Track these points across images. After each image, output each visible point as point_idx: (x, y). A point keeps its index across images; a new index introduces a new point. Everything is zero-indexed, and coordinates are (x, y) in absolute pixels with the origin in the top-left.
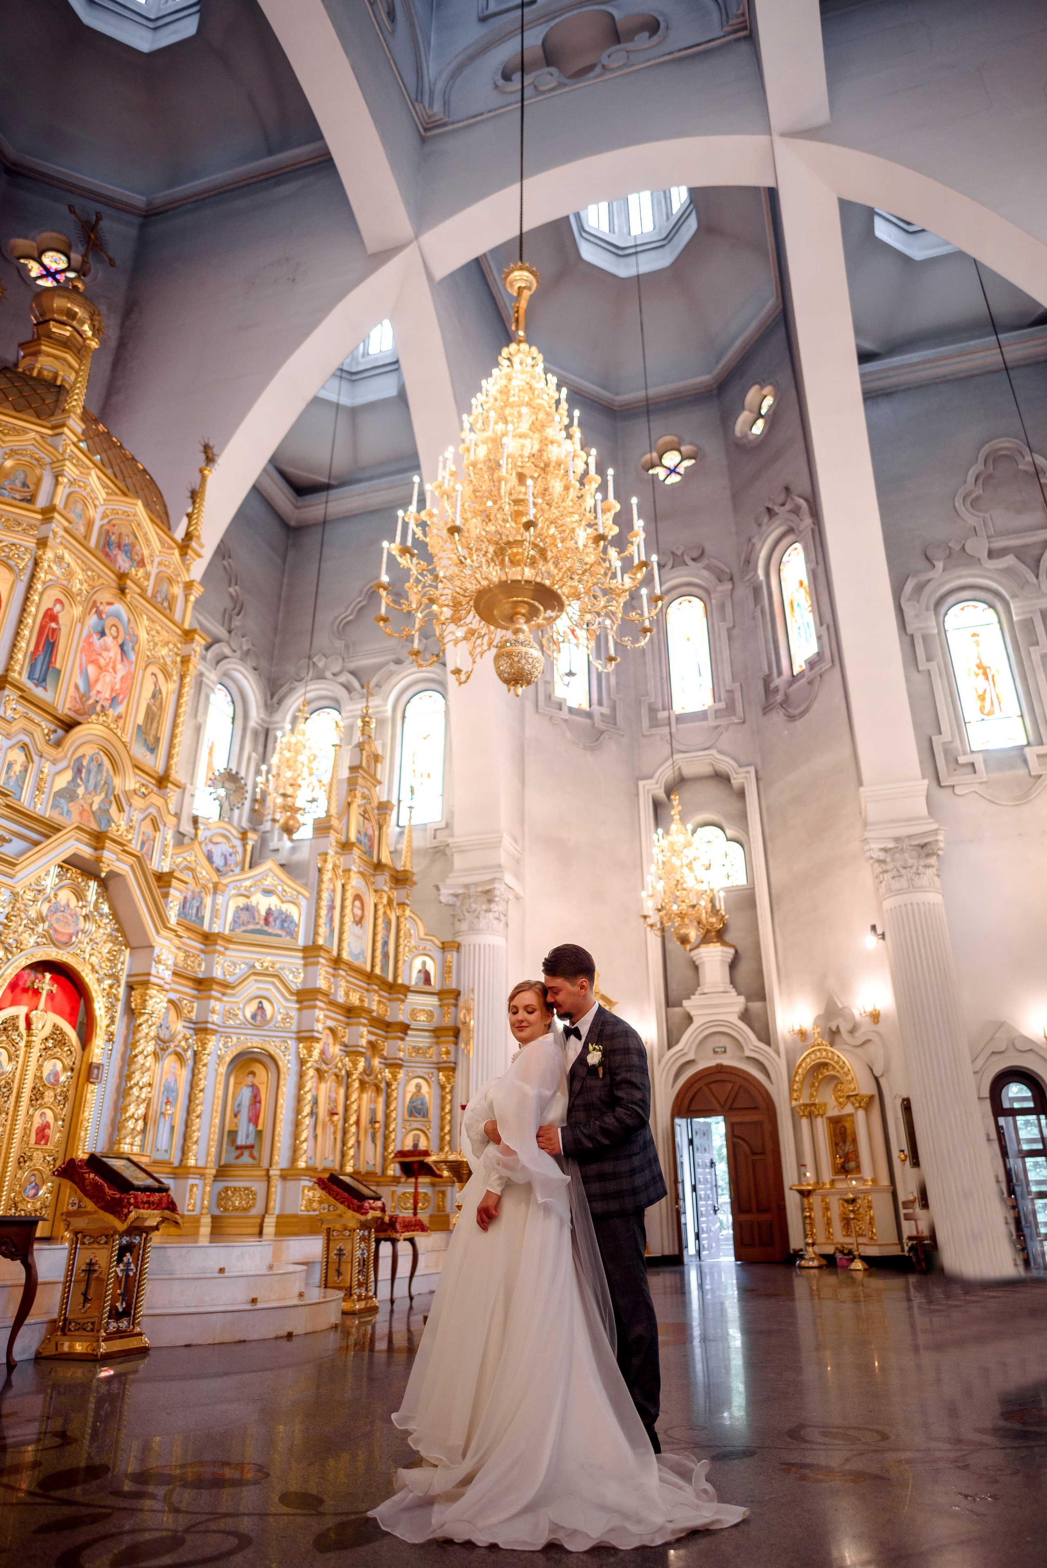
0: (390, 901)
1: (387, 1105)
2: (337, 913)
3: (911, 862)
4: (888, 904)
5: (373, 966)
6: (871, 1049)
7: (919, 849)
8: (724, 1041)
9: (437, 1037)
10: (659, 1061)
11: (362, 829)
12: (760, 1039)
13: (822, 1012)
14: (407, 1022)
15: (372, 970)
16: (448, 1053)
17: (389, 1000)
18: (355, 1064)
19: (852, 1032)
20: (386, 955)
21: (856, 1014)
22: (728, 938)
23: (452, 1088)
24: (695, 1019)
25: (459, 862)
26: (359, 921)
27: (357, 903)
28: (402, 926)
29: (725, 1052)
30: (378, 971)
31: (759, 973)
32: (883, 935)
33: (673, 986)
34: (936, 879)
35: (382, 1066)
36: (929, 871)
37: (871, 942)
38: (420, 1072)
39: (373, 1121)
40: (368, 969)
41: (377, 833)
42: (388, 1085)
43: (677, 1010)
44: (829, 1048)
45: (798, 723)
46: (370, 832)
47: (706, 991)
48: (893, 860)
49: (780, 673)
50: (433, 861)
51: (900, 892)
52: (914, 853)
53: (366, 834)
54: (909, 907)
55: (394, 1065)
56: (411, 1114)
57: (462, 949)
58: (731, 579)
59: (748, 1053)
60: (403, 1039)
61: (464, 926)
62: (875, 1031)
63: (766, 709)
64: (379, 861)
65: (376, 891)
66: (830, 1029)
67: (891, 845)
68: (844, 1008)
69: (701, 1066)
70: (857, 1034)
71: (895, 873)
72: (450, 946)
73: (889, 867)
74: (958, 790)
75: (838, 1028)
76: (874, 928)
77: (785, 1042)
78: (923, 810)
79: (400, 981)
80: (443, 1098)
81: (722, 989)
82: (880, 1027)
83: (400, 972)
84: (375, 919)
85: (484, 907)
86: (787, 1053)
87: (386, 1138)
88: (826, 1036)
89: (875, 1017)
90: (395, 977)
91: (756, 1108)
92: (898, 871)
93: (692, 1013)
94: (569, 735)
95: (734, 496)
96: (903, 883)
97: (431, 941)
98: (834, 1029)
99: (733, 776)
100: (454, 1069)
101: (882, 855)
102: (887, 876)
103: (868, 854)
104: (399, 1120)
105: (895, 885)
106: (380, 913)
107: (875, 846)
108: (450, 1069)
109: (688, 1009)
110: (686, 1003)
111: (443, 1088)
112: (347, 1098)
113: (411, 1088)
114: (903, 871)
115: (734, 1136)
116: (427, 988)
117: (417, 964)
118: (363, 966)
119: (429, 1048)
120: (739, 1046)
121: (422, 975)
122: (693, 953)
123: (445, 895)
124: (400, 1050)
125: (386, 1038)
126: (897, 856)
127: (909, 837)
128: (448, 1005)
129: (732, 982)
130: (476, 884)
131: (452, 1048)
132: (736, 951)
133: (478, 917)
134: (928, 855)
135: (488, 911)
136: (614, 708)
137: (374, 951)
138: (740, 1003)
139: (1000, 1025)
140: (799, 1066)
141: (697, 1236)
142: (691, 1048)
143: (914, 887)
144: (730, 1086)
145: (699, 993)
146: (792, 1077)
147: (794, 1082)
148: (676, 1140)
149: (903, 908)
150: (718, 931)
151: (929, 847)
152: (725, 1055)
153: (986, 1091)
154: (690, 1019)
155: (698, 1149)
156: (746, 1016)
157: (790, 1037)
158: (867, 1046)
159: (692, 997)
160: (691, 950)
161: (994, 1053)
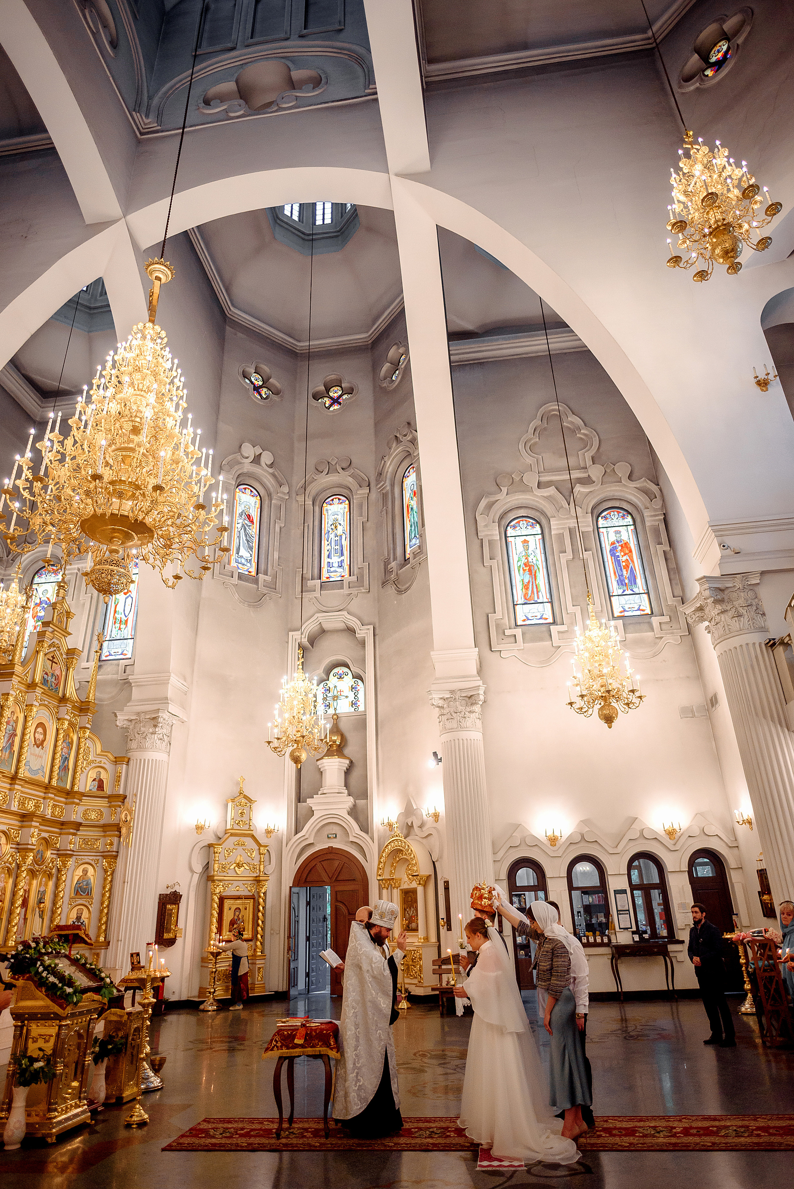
0: (71, 725)
1: (57, 886)
2: (17, 740)
3: (460, 708)
4: (444, 737)
5: (50, 778)
6: (432, 840)
7: (466, 699)
8: (335, 829)
9: (104, 832)
10: (287, 844)
11: (49, 670)
12: (361, 829)
13: (403, 811)
14: (80, 821)
15: (49, 782)
16: (111, 844)
17: (66, 804)
18: (24, 858)
19: (421, 827)
20: (65, 769)
21: (424, 813)
22: (346, 751)
23: (113, 872)
24: (315, 812)
25: (136, 694)
26: (40, 744)
27: (40, 730)
28: (82, 745)
29: (336, 837)
30: (54, 782)
31: (365, 778)
32: (441, 759)
33: (304, 786)
34: (478, 721)
35: (54, 856)
36: (473, 716)
37: (433, 764)
38: (87, 859)
39: (40, 902)
40: (47, 781)
41: (64, 673)
42: (59, 871)
43: (305, 805)
44: (403, 838)
45: (403, 596)
46: (57, 672)
47: (325, 791)
48: (449, 707)
49: (395, 559)
50: (122, 690)
51: (451, 730)
52: (463, 702)
53: (53, 675)
54: (456, 741)
55: (64, 855)
56: (77, 893)
57: (131, 762)
58: (369, 485)
59: (352, 839)
60: (74, 834)
61: (134, 745)
62: (434, 828)
63: (384, 584)
64: (64, 695)
65: (58, 719)
66: (407, 824)
67: (447, 696)
68: (417, 809)
69: (318, 847)
70: (424, 829)
71: (449, 716)
72: (119, 760)
73: (445, 711)
74: (503, 654)
75: (412, 823)
76: (435, 754)
77: (378, 831)
78: (474, 670)
79: (76, 789)
80: (105, 879)
81: (338, 791)
82: (438, 825)
83: (77, 781)
84: (56, 741)
85: (151, 730)
86: (379, 840)
87: (53, 912)
88: (402, 829)
89: (436, 816)
90: (73, 785)
91: (355, 880)
92: (451, 715)
93: (313, 808)
94: (237, 596)
95: (376, 424)
96: (454, 724)
97: (106, 756)
98: (410, 823)
99: (358, 631)
100: (116, 857)
101: (441, 703)
102: (444, 718)
103: (430, 702)
104: (66, 899)
105: (449, 725)
106: (61, 736)
107: (436, 696)
108: (113, 857)
109: (311, 805)
110: (309, 801)
111: (106, 871)
112: (15, 885)
113: (79, 872)
114: (455, 715)
115: (337, 900)
116: (100, 793)
117: (92, 774)
118: (42, 779)
119: (97, 840)
120: (346, 833)
121: (96, 783)
122: (319, 763)
123: (121, 720)
124: (70, 843)
125: (60, 834)
126: (452, 704)
127: (461, 690)
128: (115, 806)
129: (346, 785)
130: (145, 713)
131: (115, 840)
132: (351, 762)
133: (145, 738)
134: (472, 704)
135: (154, 733)
136: (275, 577)
137: (52, 766)
138: (349, 801)
139: (517, 826)
140: (384, 850)
141: (307, 975)
142: (310, 835)
143: (461, 728)
144: (336, 863)
145: (320, 793)
146: (380, 857)
147: (380, 862)
148: (292, 905)
149: (453, 742)
150: (339, 745)
151: (473, 697)
152: (335, 840)
153: (504, 875)
154: (312, 813)
155: (314, 909)
156: (354, 812)
157: (381, 828)
158: (429, 838)
159: (314, 796)
160: (317, 760)
161: (511, 847)
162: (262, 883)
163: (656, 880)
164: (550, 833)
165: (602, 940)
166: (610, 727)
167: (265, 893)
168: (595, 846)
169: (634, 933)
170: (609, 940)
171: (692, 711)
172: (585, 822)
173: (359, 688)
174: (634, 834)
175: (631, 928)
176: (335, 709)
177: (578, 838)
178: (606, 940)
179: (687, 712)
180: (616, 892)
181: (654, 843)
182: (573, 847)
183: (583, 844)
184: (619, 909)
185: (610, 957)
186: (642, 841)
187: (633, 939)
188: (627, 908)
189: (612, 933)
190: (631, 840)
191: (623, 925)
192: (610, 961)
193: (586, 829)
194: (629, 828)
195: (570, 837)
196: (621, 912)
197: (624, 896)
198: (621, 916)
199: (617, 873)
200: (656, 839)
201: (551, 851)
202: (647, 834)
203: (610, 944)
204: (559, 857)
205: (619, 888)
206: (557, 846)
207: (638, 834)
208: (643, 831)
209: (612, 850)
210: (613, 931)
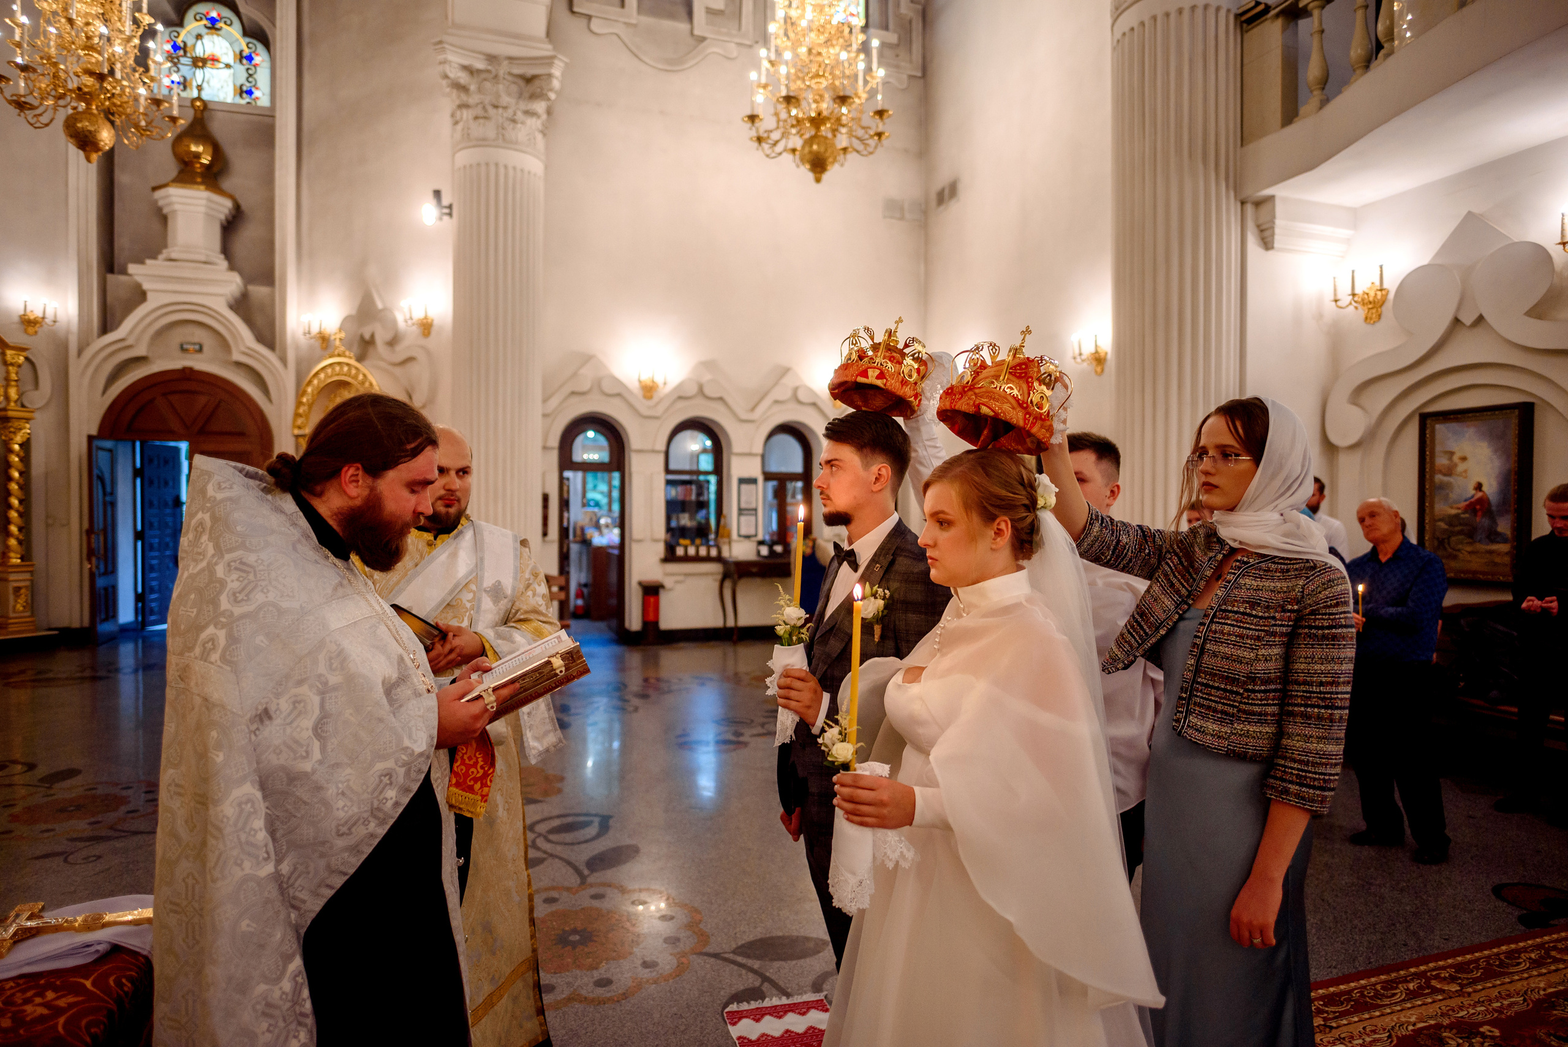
3: (505, 100)
4: (464, 157)
6: (414, 369)
7: (522, 83)
8: (199, 335)
10: (80, 352)
12: (260, 338)
13: (354, 312)
19: (392, 343)
21: (400, 318)
22: (227, 184)
24: (149, 295)
29: (200, 350)
31: (268, 244)
32: (450, 207)
33: (123, 242)
34: (539, 136)
36: (533, 123)
37: (428, 213)
43: (122, 278)
44: (353, 362)
47: (174, 256)
48: (480, 90)
51: (482, 142)
52: (514, 88)
54: (492, 168)
59: (237, 356)
62: (423, 347)
66: (362, 337)
67: (480, 65)
68: (385, 309)
69: (157, 366)
70: (399, 348)
71: (479, 111)
73: (473, 100)
74: (595, 25)
75: (373, 336)
76: (437, 194)
77: (297, 348)
78: (540, 29)
81: (203, 258)
82: (431, 342)
86: (298, 362)
88: (355, 348)
89: (426, 327)
91: (241, 434)
92: (484, 109)
93: (146, 286)
96: (490, 131)
98: (367, 336)
101: (463, 78)
102: (466, 114)
103: (440, 68)
105: (477, 130)
107: (455, 59)
109: (138, 279)
110: (132, 268)
114: (492, 111)
120: (224, 344)
122: (159, 194)
126: (488, 85)
127: (511, 59)
129: (226, 250)
132: (238, 207)
134: (533, 97)
138: (232, 284)
139: (588, 359)
140: (310, 383)
141: (139, 598)
142: (138, 340)
143: (503, 140)
144: (202, 400)
145: (161, 257)
146: (300, 393)
147: (299, 404)
148: (95, 472)
149: (483, 168)
150: (208, 168)
151: (537, 82)
152: (199, 356)
153: (554, 441)
154: (140, 296)
155: (151, 482)
156: (241, 305)
157: (303, 341)
158: (409, 365)
159: (148, 262)
160: (155, 189)
161: (573, 393)
162: (16, 424)
163: (798, 467)
164: (646, 377)
165: (708, 552)
166: (818, 180)
167: (26, 445)
168: (719, 406)
169: (761, 543)
170: (719, 552)
171: (902, 209)
172: (708, 365)
173: (257, 60)
174: (782, 392)
175: (756, 535)
176: (200, 88)
177: (693, 390)
178: (713, 553)
179: (894, 209)
180: (742, 481)
181: (811, 411)
182: (681, 404)
183: (700, 401)
184: (743, 506)
185: (719, 577)
186: (793, 405)
187: (758, 552)
188: (753, 506)
189: (724, 543)
190: (776, 402)
191: (743, 532)
192: (716, 585)
193: (706, 377)
194: (776, 384)
195: (680, 386)
196: (745, 512)
197: (752, 487)
198: (743, 519)
199: (746, 450)
200: (814, 404)
201: (643, 406)
202: (802, 396)
203: (719, 559)
204: (656, 418)
205: (746, 474)
206: (656, 399)
207: (788, 394)
208: (795, 390)
209: (744, 416)
210: (726, 540)
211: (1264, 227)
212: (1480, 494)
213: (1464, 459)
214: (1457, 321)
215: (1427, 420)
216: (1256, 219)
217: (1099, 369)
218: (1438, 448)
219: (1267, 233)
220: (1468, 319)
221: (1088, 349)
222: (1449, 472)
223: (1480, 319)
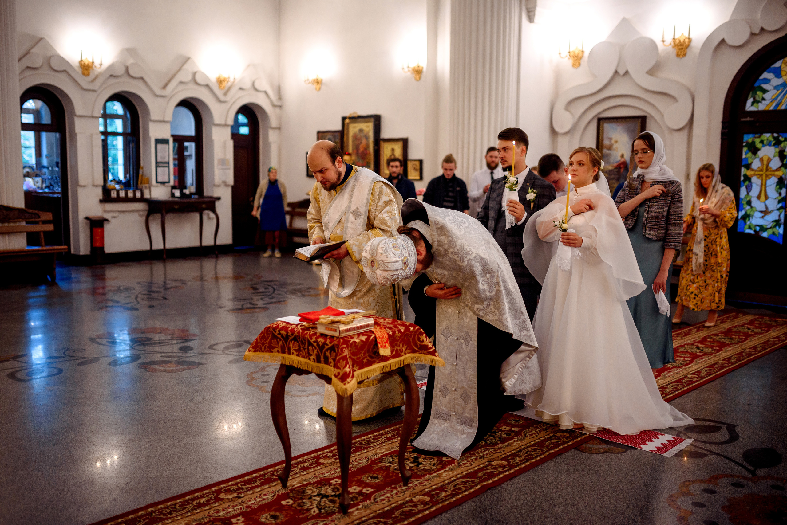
139: (38, 40)
161: (28, 68)
163: (191, 131)
164: (87, 59)
165: (134, 194)
168: (139, 82)
169: (174, 187)
170: (142, 194)
172: (130, 51)
174: (185, 76)
175: (169, 182)
177: (121, 70)
178: (138, 195)
180: (158, 141)
181: (204, 90)
182: (112, 81)
183: (126, 79)
184: (159, 160)
185: (146, 213)
186: (192, 86)
187: (173, 195)
188: (167, 160)
189: (146, 188)
190: (181, 83)
191: (160, 180)
192: (144, 218)
193: (130, 61)
194: (180, 70)
195: (111, 67)
196: (160, 165)
197: (165, 146)
198: (159, 169)
199: (161, 119)
200: (207, 86)
201: (83, 81)
202: (199, 79)
203: (142, 200)
204: (94, 91)
205: (160, 136)
206: (92, 76)
207: (190, 78)
208: (194, 74)
209: (158, 92)
210: (147, 185)
211: (530, 10)
212: (622, 160)
213: (616, 142)
214: (616, 72)
215: (601, 121)
216: (526, 5)
217: (418, 77)
218: (605, 136)
219: (531, 14)
220: (621, 72)
221: (413, 65)
222: (610, 148)
223: (627, 73)
